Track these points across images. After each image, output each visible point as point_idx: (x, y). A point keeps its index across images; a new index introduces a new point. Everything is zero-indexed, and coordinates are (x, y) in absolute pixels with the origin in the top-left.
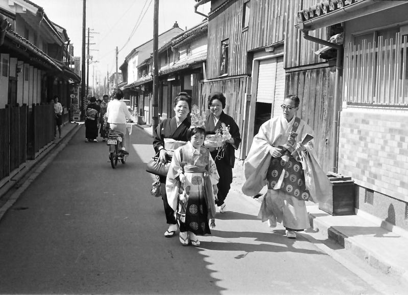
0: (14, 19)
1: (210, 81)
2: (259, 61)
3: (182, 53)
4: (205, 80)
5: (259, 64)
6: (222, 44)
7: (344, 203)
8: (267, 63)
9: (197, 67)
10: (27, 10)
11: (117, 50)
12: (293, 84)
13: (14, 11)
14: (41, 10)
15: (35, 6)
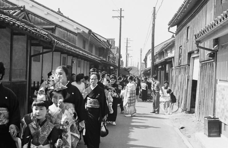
0: (76, 36)
1: (175, 68)
2: (194, 58)
3: (169, 53)
4: (173, 68)
5: (194, 59)
6: (180, 49)
7: (214, 131)
8: (197, 59)
9: (169, 61)
10: (83, 31)
11: (141, 50)
12: (202, 70)
13: (76, 32)
14: (90, 31)
15: (87, 29)
